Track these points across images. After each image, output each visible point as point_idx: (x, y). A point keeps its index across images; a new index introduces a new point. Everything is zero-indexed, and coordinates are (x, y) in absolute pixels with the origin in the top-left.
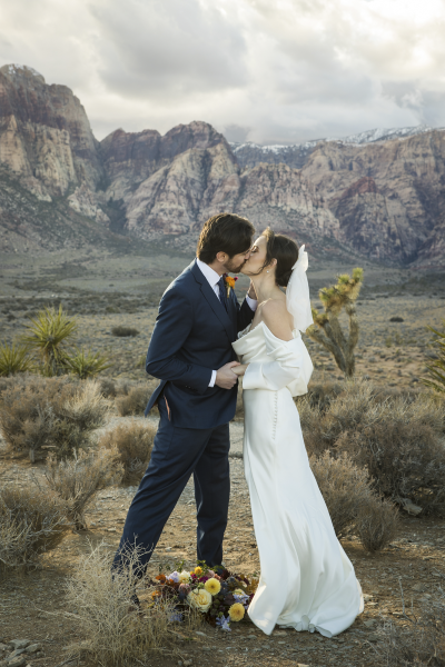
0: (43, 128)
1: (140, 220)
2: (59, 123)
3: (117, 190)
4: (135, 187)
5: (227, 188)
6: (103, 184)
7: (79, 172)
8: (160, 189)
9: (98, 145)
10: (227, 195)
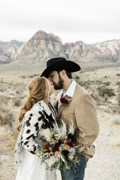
0: (55, 43)
1: (72, 57)
2: (58, 42)
3: (67, 52)
4: (70, 52)
5: (86, 51)
6: (65, 51)
7: (61, 50)
8: (74, 51)
9: (63, 45)
10: (86, 52)
